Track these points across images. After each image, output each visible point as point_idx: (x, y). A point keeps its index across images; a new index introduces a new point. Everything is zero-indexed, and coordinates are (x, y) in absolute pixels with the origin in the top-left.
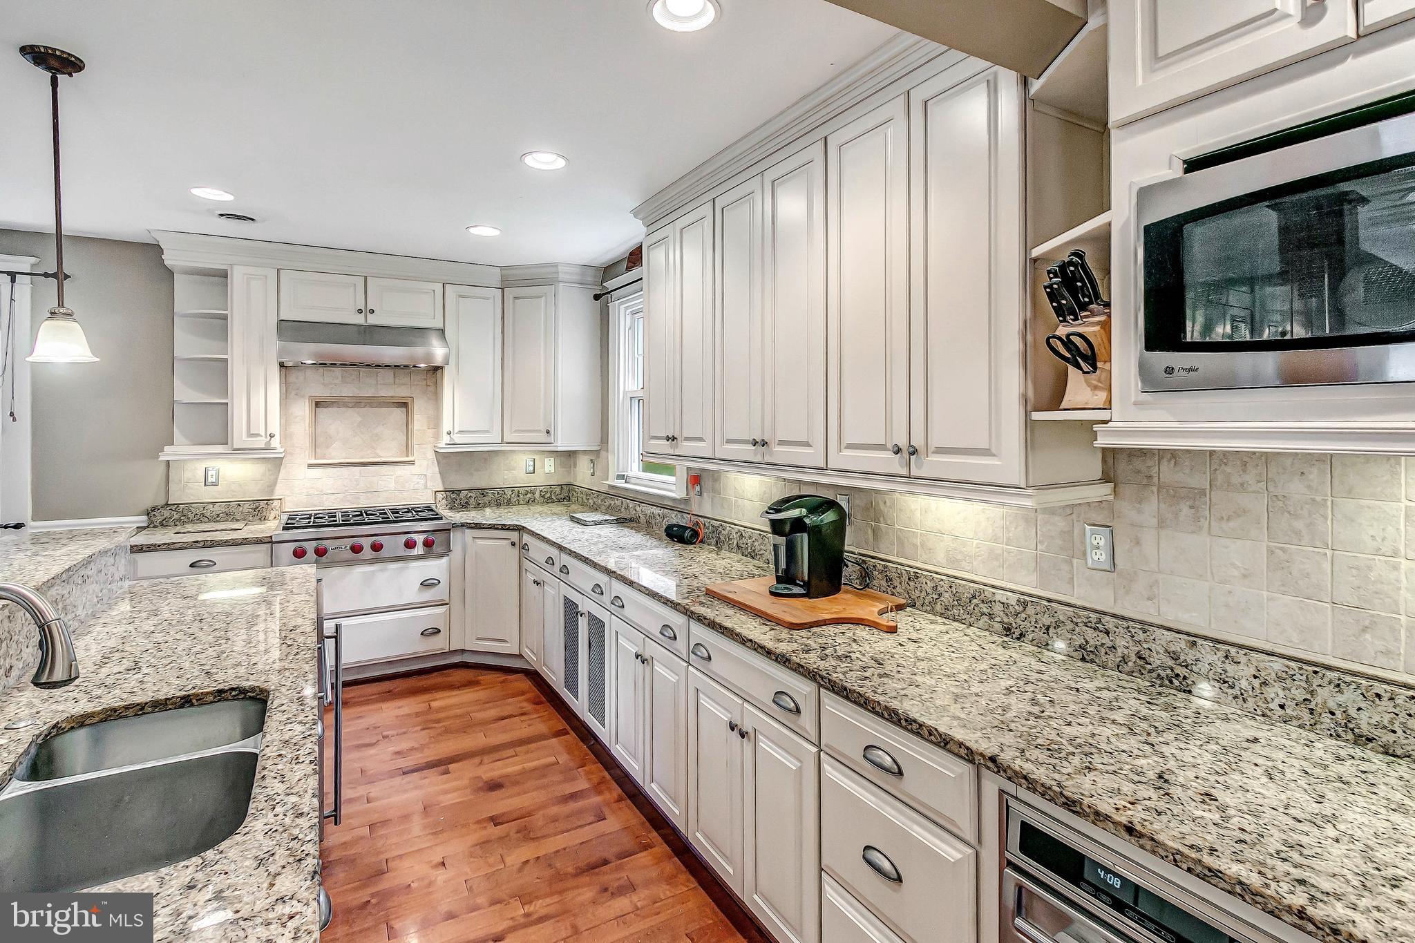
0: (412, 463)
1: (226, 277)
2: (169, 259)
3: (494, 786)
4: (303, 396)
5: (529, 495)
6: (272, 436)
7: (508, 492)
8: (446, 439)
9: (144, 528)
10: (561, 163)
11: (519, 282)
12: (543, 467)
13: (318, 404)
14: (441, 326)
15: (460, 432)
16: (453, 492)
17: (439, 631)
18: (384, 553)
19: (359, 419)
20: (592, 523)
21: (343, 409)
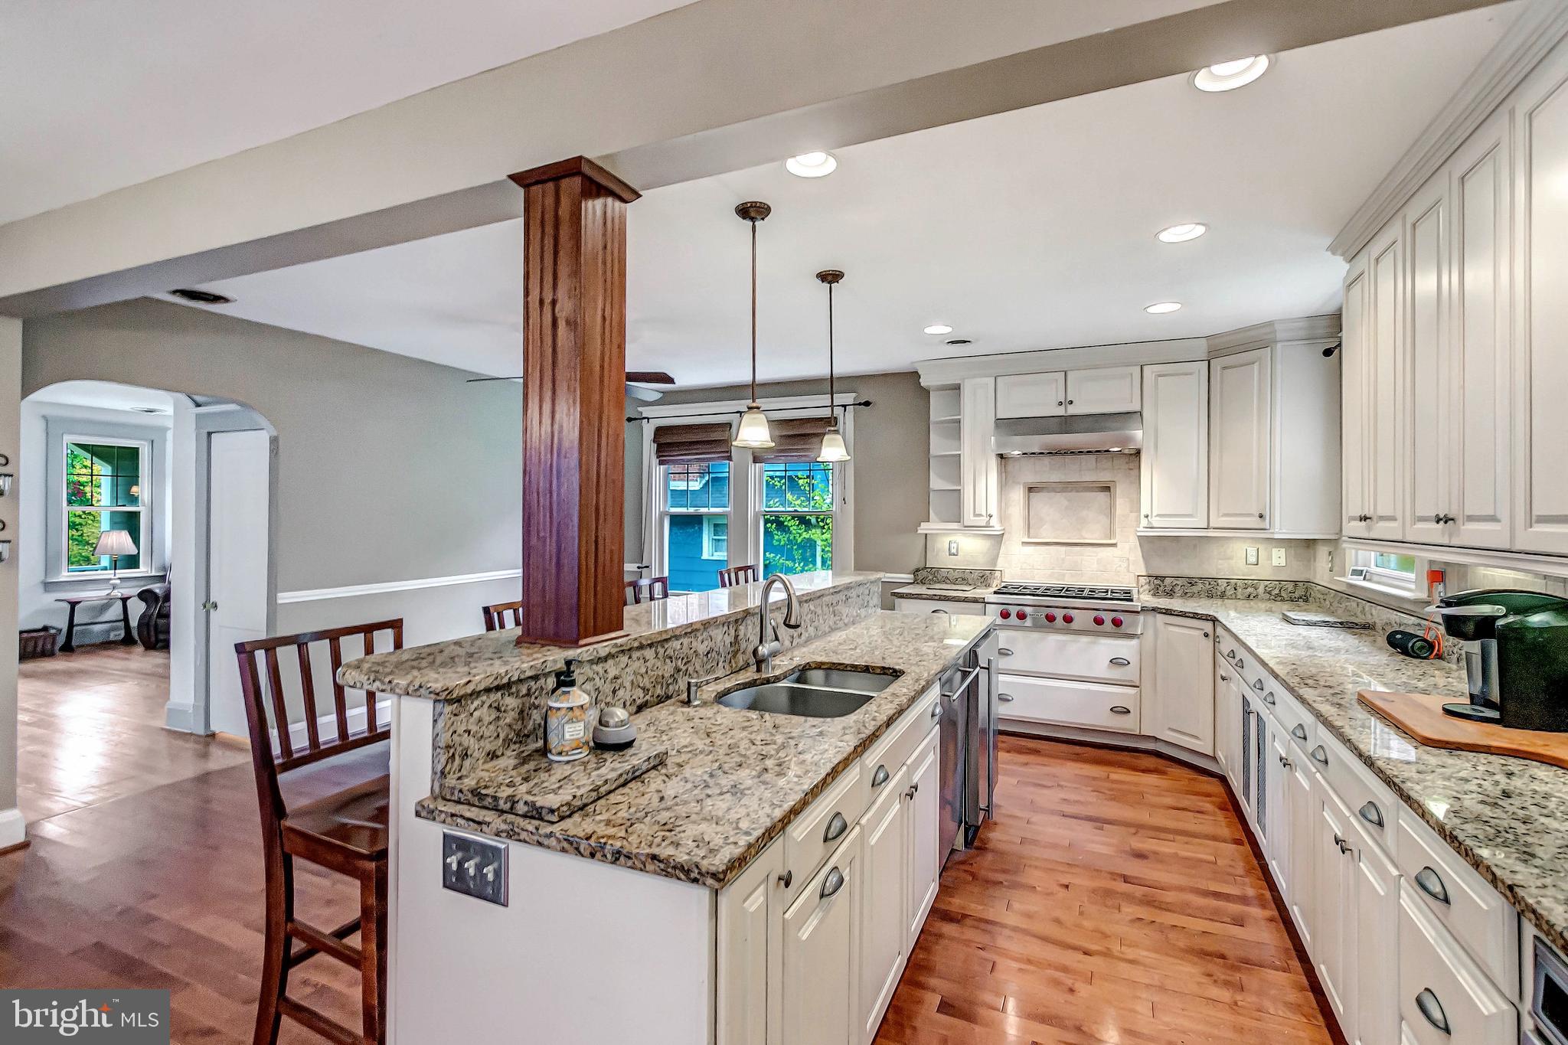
0: (1114, 545)
1: (959, 389)
2: (924, 382)
3: (1140, 855)
4: (1019, 483)
5: (1250, 590)
6: (991, 516)
7: (1223, 583)
8: (1144, 522)
9: (911, 583)
10: (1200, 230)
11: (1225, 351)
12: (1270, 558)
13: (1031, 489)
14: (1138, 408)
15: (1158, 515)
16: (1157, 577)
17: (1129, 712)
18: (1074, 625)
19: (1066, 503)
20: (1303, 623)
21: (1053, 494)
